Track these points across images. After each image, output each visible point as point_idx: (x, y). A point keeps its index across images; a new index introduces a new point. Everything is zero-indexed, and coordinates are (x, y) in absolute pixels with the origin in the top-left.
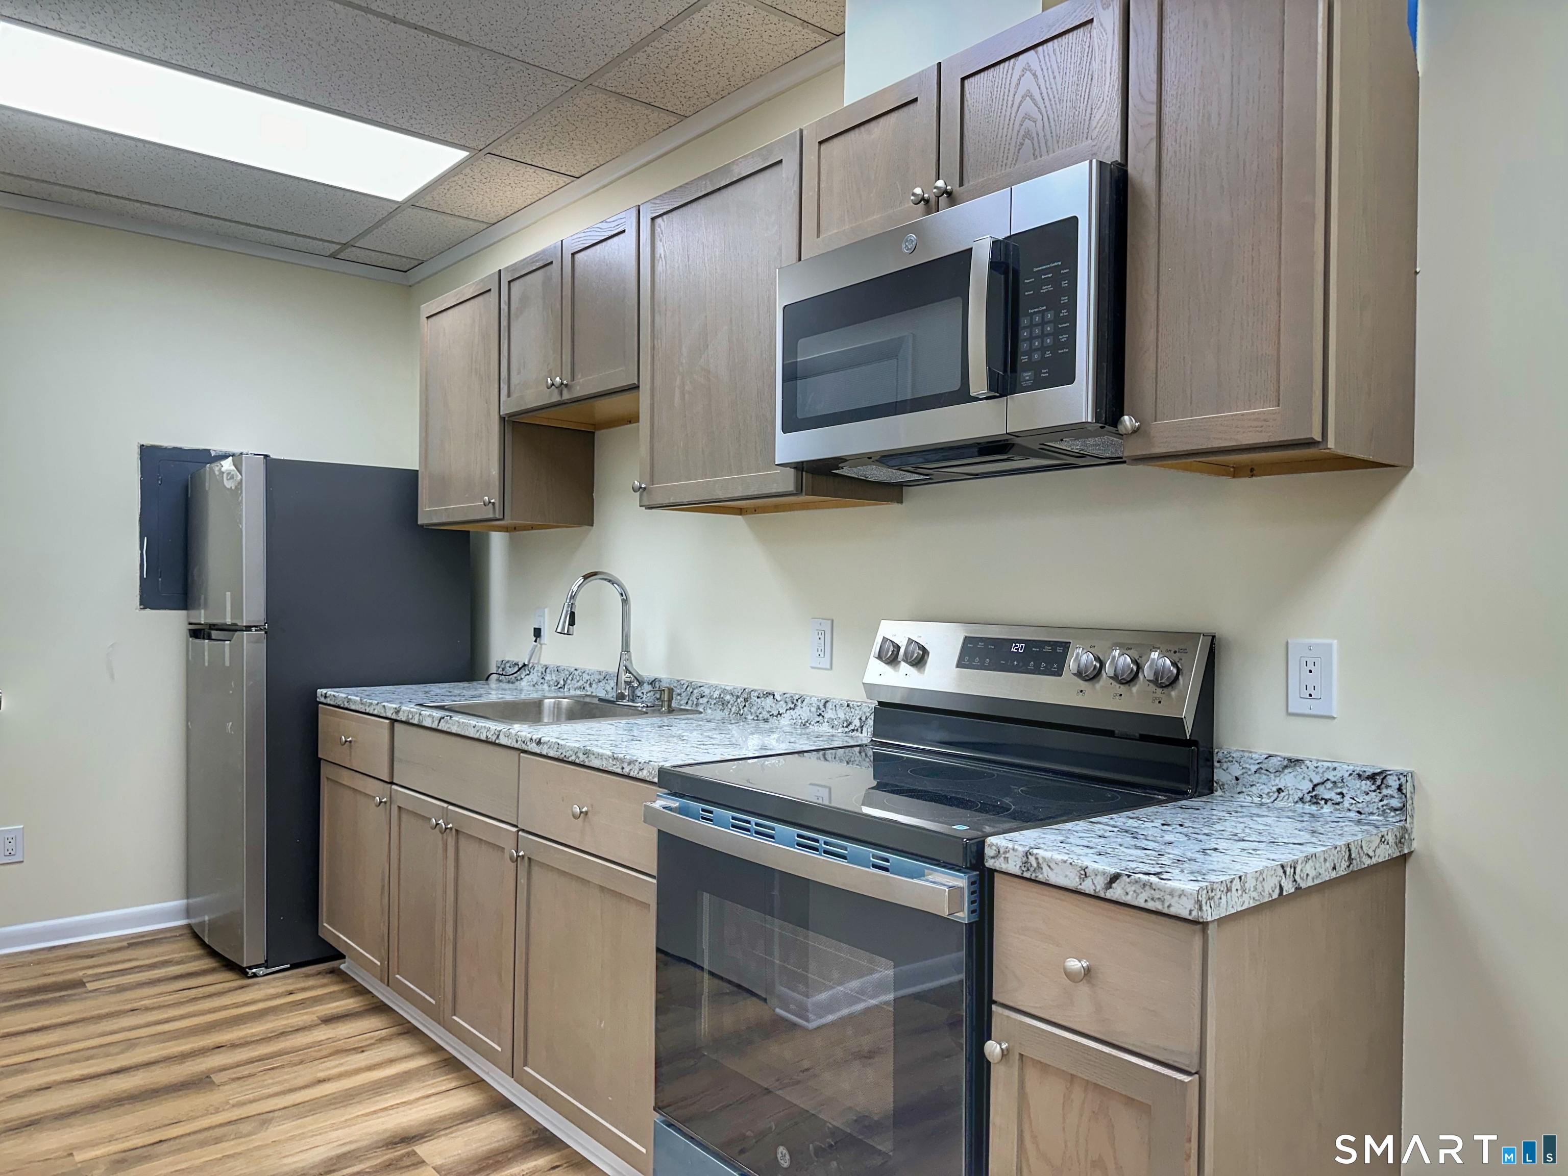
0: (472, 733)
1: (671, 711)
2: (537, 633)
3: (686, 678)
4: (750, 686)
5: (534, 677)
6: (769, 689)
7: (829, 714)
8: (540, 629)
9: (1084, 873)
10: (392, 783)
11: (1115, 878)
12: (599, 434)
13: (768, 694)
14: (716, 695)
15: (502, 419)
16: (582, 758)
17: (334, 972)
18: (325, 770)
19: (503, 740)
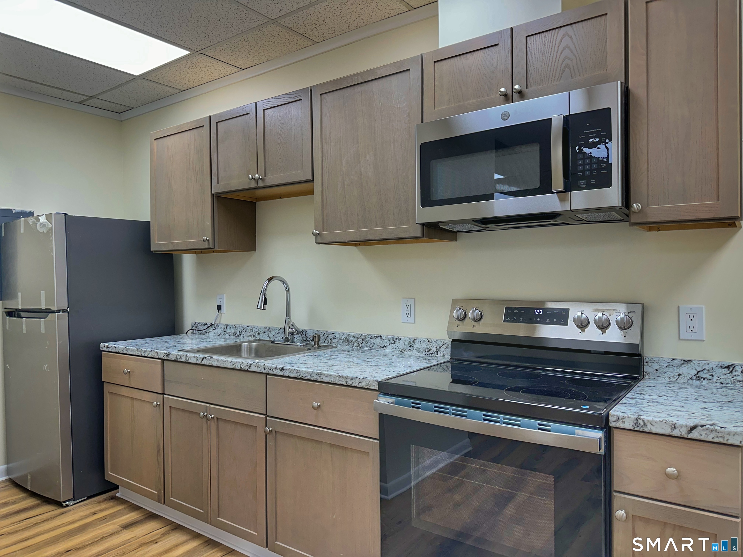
0: (229, 365)
1: (319, 347)
2: (219, 307)
3: (323, 330)
4: (365, 332)
5: (219, 331)
6: (376, 334)
7: (417, 345)
8: (221, 305)
9: (674, 426)
10: (164, 394)
11: (693, 428)
12: (258, 204)
13: (377, 337)
14: (344, 337)
15: (212, 195)
16: (315, 377)
17: (114, 498)
18: (107, 388)
19: (253, 369)
